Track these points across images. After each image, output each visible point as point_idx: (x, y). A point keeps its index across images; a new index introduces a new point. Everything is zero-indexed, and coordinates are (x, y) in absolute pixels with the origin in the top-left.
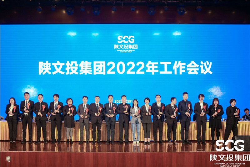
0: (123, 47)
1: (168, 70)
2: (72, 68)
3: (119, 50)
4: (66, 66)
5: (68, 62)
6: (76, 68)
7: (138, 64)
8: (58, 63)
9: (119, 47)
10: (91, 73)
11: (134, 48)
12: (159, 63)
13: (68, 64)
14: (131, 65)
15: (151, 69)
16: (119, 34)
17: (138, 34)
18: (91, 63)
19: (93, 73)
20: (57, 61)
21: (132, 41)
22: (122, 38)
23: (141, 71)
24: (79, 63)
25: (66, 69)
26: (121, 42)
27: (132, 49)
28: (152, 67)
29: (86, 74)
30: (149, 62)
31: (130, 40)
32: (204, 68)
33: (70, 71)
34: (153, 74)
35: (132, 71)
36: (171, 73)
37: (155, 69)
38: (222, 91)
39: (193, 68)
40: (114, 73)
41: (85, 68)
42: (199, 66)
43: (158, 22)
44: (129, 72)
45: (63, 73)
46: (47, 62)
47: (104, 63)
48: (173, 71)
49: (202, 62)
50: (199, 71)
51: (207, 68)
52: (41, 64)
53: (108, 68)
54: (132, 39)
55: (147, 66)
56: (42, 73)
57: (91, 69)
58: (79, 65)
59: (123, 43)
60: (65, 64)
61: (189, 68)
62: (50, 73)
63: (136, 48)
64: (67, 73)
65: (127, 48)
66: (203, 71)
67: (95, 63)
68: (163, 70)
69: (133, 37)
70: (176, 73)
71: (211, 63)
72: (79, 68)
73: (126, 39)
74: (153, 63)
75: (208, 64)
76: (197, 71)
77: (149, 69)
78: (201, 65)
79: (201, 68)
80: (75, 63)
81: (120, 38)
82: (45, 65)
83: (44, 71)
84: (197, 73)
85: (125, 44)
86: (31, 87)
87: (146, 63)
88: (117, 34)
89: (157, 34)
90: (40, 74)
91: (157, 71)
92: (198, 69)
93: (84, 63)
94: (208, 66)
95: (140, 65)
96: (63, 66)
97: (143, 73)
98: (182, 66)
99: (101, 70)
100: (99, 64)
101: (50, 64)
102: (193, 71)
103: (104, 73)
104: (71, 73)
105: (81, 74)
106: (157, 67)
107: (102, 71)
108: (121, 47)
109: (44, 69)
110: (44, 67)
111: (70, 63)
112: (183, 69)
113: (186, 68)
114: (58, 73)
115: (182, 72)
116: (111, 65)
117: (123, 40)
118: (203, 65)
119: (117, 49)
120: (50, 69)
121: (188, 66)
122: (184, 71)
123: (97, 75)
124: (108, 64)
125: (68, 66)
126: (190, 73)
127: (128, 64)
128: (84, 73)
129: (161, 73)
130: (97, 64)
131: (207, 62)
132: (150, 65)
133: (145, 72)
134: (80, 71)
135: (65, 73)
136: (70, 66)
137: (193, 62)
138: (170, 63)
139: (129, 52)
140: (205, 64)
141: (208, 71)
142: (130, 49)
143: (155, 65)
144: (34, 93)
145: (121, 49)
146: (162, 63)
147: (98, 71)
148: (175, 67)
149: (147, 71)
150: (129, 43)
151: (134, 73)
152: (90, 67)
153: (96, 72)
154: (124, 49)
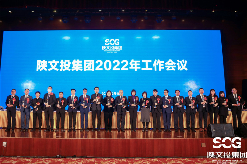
0: (110, 48)
1: (149, 67)
2: (65, 65)
3: (106, 51)
4: (60, 64)
5: (62, 60)
6: (69, 66)
7: (122, 62)
8: (54, 61)
9: (106, 48)
10: (82, 70)
11: (119, 49)
12: (141, 61)
13: (62, 62)
14: (116, 63)
15: (134, 66)
16: (106, 38)
17: (123, 38)
18: (82, 61)
19: (83, 70)
20: (53, 60)
21: (117, 43)
22: (109, 41)
23: (126, 67)
24: (71, 61)
25: (60, 66)
26: (108, 44)
27: (117, 50)
28: (135, 65)
29: (77, 70)
30: (133, 61)
31: (116, 42)
32: (180, 65)
33: (64, 68)
34: (136, 70)
35: (117, 68)
36: (151, 69)
37: (138, 66)
38: (197, 85)
39: (170, 66)
40: (102, 69)
41: (77, 65)
42: (176, 64)
43: (140, 28)
44: (114, 69)
45: (57, 70)
46: (44, 60)
47: (93, 61)
48: (153, 68)
49: (178, 61)
50: (176, 68)
51: (183, 66)
52: (39, 62)
53: (96, 65)
54: (117, 42)
55: (131, 63)
56: (39, 70)
57: (82, 66)
58: (71, 63)
59: (110, 45)
60: (59, 62)
61: (167, 65)
62: (46, 70)
63: (121, 49)
64: (61, 70)
65: (113, 49)
66: (179, 68)
67: (85, 61)
68: (145, 67)
69: (118, 40)
70: (156, 70)
71: (186, 61)
72: (71, 66)
73: (113, 42)
74: (136, 62)
75: (184, 62)
76: (174, 68)
77: (132, 66)
78: (178, 63)
79: (177, 65)
80: (68, 61)
81: (107, 41)
82: (43, 63)
83: (41, 68)
84: (174, 70)
85: (112, 46)
86: (29, 81)
87: (129, 61)
88: (105, 38)
89: (139, 38)
90: (37, 70)
91: (139, 68)
92: (175, 66)
93: (76, 61)
94: (184, 64)
95: (125, 63)
96: (58, 64)
97: (127, 69)
98: (161, 63)
99: (90, 67)
100: (89, 62)
101: (46, 62)
102: (171, 68)
103: (93, 70)
104: (64, 70)
105: (72, 70)
106: (139, 64)
107: (92, 68)
108: (108, 48)
109: (41, 66)
110: (41, 65)
111: (64, 61)
112: (161, 66)
113: (165, 65)
114: (53, 70)
115: (161, 69)
116: (99, 63)
117: (109, 42)
118: (180, 63)
119: (105, 50)
120: (47, 66)
121: (166, 64)
122: (163, 68)
123: (87, 71)
124: (97, 62)
125: (62, 64)
126: (168, 69)
127: (114, 62)
128: (76, 70)
129: (143, 69)
130: (87, 62)
131: (183, 60)
132: (133, 63)
133: (129, 69)
134: (72, 68)
135: (59, 70)
136: (63, 64)
137: (170, 60)
138: (150, 61)
139: (114, 52)
140: (181, 62)
141: (184, 67)
142: (116, 50)
143: (137, 63)
144: (31, 86)
145: (108, 50)
146: (143, 61)
147: (87, 68)
148: (155, 65)
149: (130, 68)
150: (115, 45)
151: (119, 69)
152: (81, 64)
153: (86, 68)
154: (110, 50)
